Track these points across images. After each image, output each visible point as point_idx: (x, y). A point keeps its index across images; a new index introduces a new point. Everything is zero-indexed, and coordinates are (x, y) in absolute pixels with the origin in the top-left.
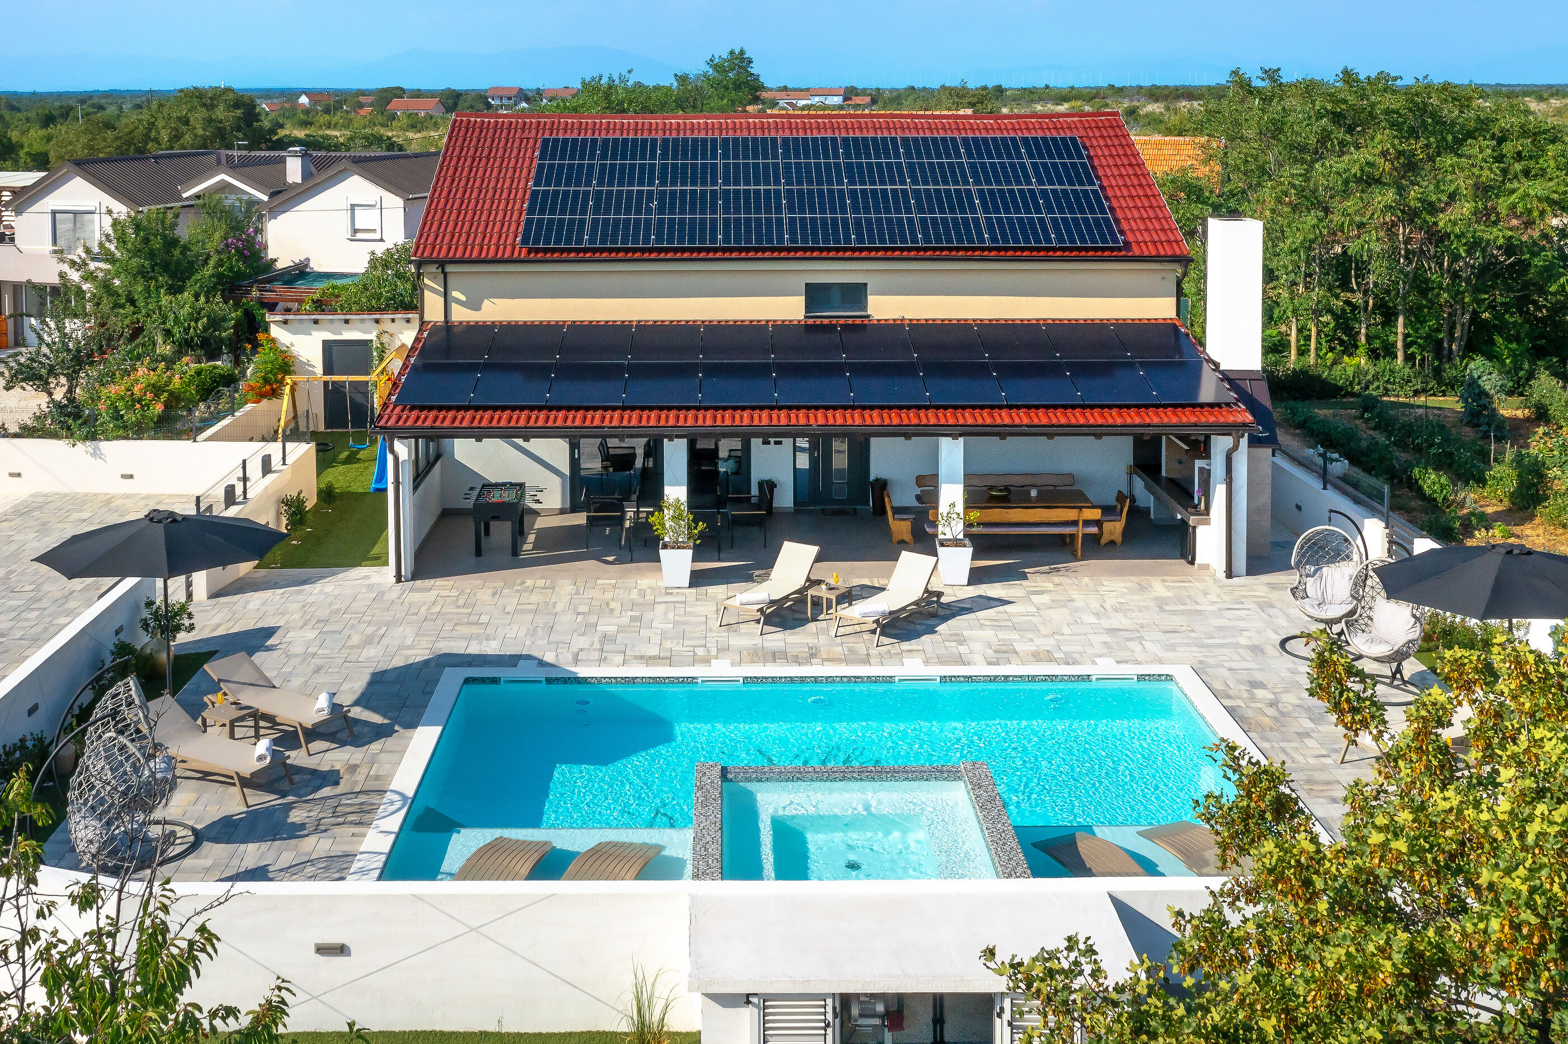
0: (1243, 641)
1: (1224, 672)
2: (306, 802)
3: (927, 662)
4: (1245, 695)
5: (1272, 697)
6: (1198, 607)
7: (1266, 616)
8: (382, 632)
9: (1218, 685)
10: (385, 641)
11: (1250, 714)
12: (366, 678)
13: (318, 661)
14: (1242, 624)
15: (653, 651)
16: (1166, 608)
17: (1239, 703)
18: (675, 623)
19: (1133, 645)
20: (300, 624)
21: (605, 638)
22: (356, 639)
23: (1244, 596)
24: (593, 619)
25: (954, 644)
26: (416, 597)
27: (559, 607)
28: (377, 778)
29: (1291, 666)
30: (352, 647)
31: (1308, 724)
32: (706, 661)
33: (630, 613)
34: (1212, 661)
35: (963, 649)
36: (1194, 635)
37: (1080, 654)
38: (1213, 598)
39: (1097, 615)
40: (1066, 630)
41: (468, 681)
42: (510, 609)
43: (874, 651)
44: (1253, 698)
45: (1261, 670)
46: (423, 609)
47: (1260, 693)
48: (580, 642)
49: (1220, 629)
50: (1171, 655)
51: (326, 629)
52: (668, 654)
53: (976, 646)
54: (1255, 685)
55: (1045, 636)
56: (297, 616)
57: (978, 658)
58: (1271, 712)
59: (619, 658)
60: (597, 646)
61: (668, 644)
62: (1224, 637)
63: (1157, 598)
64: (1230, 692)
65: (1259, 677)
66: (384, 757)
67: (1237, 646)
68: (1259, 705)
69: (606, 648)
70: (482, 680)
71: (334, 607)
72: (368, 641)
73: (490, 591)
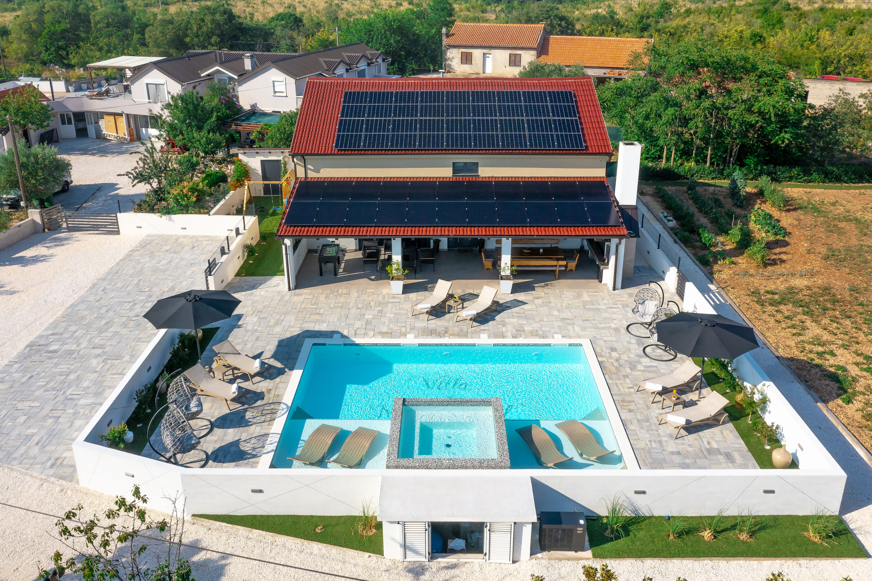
0: (613, 326)
1: (602, 342)
2: (252, 408)
3: (489, 337)
4: (608, 355)
5: (618, 356)
6: (599, 307)
7: (624, 312)
8: (282, 318)
9: (598, 350)
10: (283, 323)
11: (608, 365)
12: (276, 343)
13: (257, 334)
14: (614, 316)
15: (385, 330)
16: (587, 307)
17: (605, 359)
18: (395, 314)
19: (570, 327)
20: (251, 313)
21: (368, 322)
22: (272, 322)
23: (618, 301)
24: (363, 311)
25: (501, 326)
26: (296, 299)
27: (351, 305)
28: (278, 396)
29: (628, 339)
30: (270, 326)
31: (629, 371)
32: (405, 335)
33: (378, 308)
34: (599, 336)
35: (504, 329)
36: (594, 322)
37: (549, 332)
38: (605, 301)
39: (558, 310)
40: (545, 319)
41: (314, 344)
42: (332, 306)
43: (470, 330)
44: (610, 357)
45: (617, 341)
46: (299, 305)
47: (615, 354)
48: (358, 324)
49: (605, 319)
50: (584, 333)
51: (262, 316)
52: (390, 331)
53: (510, 327)
54: (613, 349)
55: (537, 322)
56: (250, 308)
57: (509, 334)
58: (616, 364)
59: (371, 333)
60: (364, 326)
61: (391, 326)
62: (606, 323)
63: (584, 301)
64: (603, 354)
65: (615, 345)
66: (281, 385)
67: (610, 328)
68: (612, 361)
69: (368, 327)
70: (320, 344)
71: (265, 304)
72: (277, 323)
73: (324, 296)
